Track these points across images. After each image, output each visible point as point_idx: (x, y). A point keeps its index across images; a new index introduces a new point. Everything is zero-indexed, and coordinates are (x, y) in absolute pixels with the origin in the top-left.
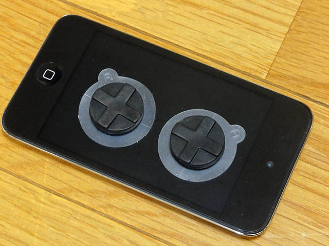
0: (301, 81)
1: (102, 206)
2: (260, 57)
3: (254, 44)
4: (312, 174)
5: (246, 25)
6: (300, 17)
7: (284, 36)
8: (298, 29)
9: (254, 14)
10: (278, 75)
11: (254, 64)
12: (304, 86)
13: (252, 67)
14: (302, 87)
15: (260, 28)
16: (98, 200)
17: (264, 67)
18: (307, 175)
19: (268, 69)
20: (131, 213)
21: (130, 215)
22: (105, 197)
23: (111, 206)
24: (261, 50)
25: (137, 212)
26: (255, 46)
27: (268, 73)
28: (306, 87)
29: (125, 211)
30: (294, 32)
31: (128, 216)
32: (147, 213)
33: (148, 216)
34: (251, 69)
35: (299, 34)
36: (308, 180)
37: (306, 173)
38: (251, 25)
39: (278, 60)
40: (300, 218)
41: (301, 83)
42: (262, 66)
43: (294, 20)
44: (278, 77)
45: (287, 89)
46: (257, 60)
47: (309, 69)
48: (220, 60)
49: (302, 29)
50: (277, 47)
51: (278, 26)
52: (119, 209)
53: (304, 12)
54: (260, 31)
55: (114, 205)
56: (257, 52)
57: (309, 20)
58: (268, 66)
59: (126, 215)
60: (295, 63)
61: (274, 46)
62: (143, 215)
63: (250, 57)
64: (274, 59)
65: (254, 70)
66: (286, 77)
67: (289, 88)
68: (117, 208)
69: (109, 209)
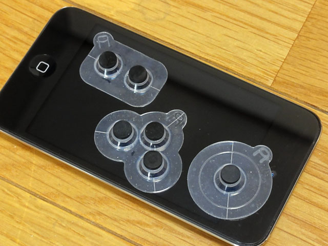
0: (309, 90)
1: (90, 213)
2: (266, 63)
3: (260, 49)
4: (318, 188)
5: (252, 29)
6: (310, 23)
7: (292, 42)
8: (307, 35)
9: (261, 18)
10: (285, 83)
11: (259, 70)
12: (312, 95)
13: (258, 73)
14: (310, 96)
15: (267, 33)
16: (86, 206)
17: (270, 74)
18: (312, 189)
19: (274, 76)
20: (122, 222)
21: (120, 224)
22: (94, 203)
23: (100, 214)
24: (267, 56)
25: (128, 221)
26: (261, 51)
27: (275, 80)
28: (315, 96)
29: (115, 220)
30: (303, 38)
31: (118, 224)
32: (138, 223)
33: (139, 225)
34: (256, 75)
35: (309, 41)
36: (313, 194)
37: (312, 187)
38: (258, 29)
39: (285, 66)
40: (303, 234)
41: (309, 92)
42: (268, 73)
43: (304, 26)
44: (285, 85)
45: (294, 98)
46: (263, 66)
47: (318, 78)
48: (223, 65)
49: (311, 36)
50: (284, 53)
51: (286, 31)
52: (108, 217)
53: (315, 19)
54: (267, 36)
55: (104, 213)
56: (263, 58)
57: (319, 27)
58: (274, 73)
59: (116, 223)
60: (303, 70)
61: (281, 52)
62: (134, 225)
63: (255, 62)
64: (282, 66)
65: (259, 76)
66: (293, 85)
67: (295, 96)
68: (106, 215)
69: (98, 217)
